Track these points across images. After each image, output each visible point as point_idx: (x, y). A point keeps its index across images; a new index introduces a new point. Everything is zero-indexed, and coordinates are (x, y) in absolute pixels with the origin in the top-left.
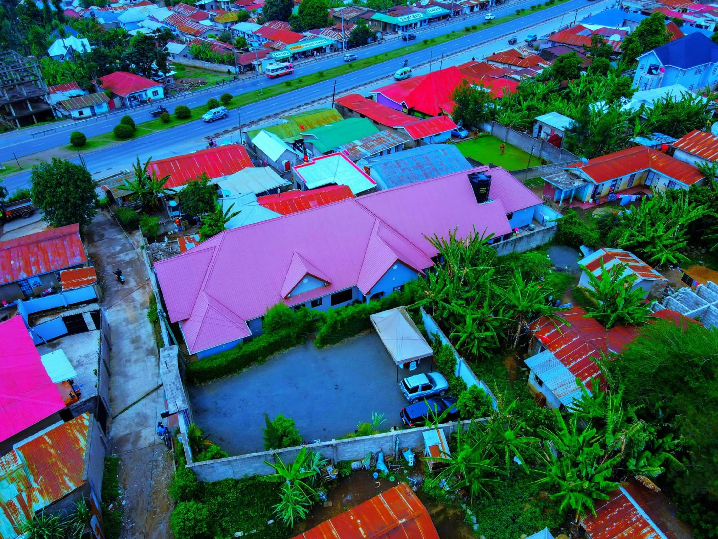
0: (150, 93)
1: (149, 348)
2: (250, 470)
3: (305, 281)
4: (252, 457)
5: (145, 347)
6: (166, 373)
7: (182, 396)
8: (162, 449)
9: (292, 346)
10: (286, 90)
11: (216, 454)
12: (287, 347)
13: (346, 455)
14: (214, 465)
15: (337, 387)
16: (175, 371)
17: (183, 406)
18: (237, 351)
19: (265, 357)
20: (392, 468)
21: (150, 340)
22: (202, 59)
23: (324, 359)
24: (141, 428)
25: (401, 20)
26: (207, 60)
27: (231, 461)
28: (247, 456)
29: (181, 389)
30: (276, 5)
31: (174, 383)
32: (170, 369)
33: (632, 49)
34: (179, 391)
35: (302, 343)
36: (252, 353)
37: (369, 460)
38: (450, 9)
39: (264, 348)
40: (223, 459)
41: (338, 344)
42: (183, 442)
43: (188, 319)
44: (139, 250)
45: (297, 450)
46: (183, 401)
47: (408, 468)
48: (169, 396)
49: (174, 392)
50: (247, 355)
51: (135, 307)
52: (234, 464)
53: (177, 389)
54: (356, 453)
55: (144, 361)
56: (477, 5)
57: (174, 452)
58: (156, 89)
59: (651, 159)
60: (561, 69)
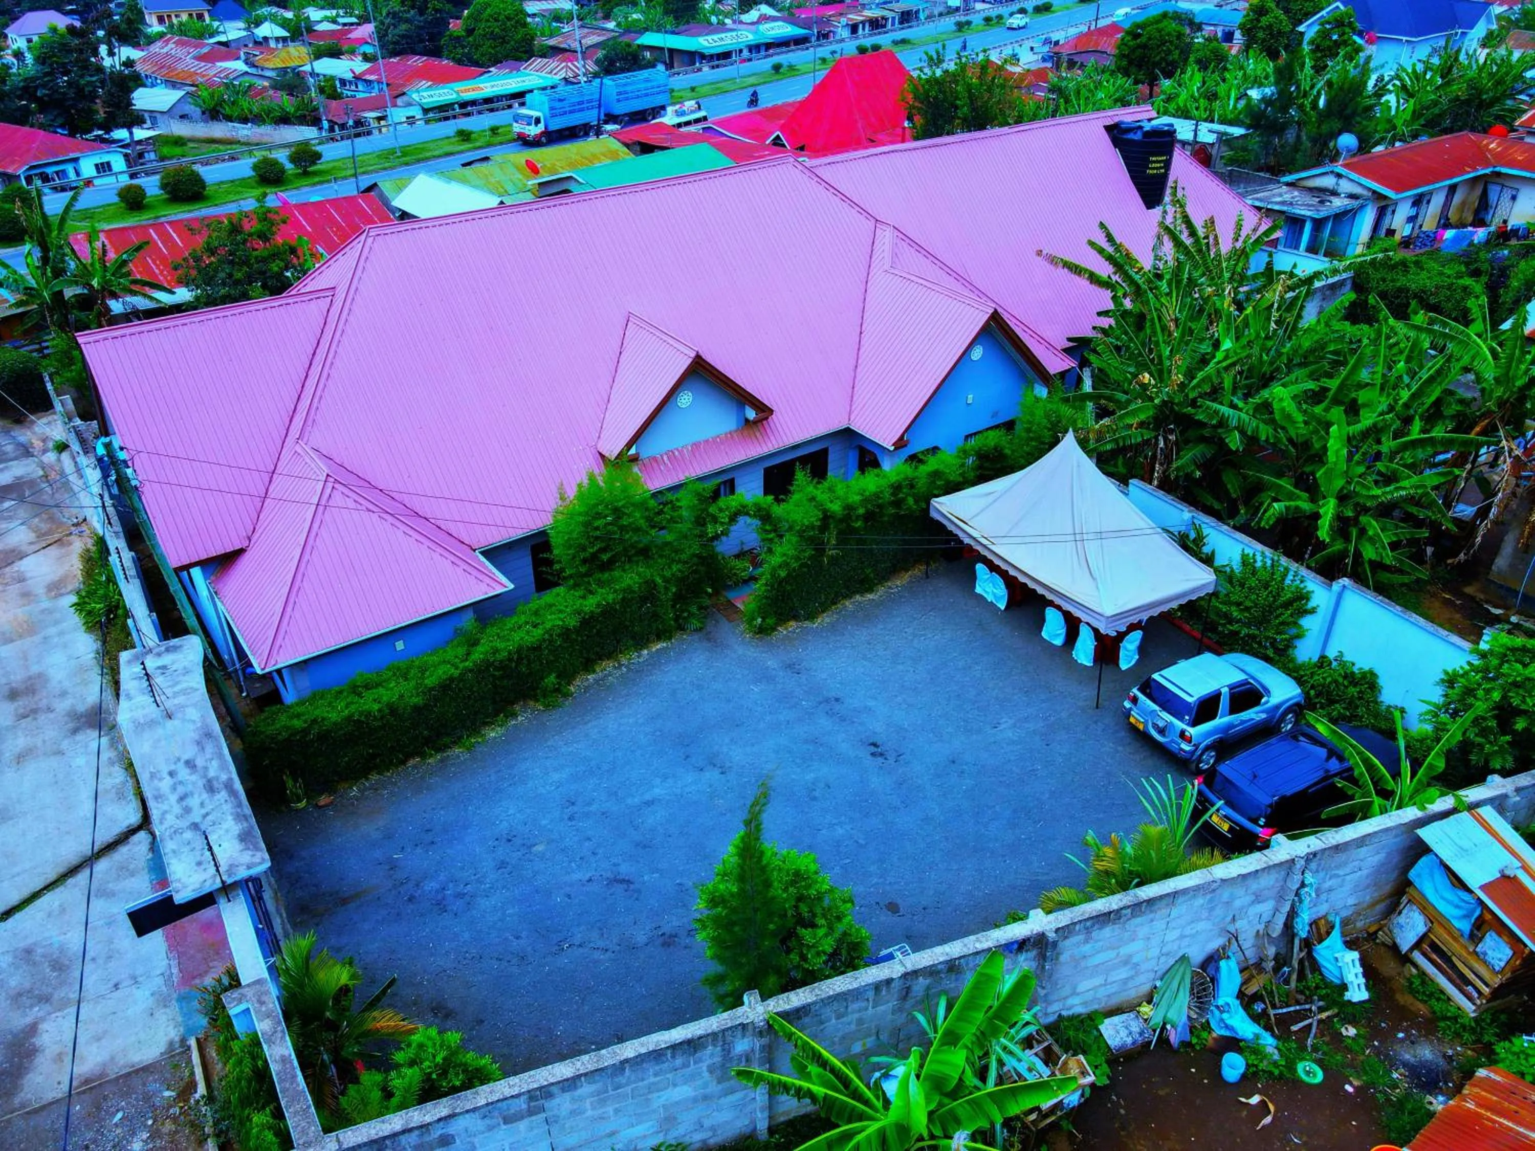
0: (87, 167)
1: (81, 708)
2: (639, 1130)
3: (685, 399)
4: (657, 1055)
5: (63, 706)
6: (152, 724)
7: (239, 817)
8: (147, 1098)
9: (659, 637)
10: (462, 148)
11: (444, 1070)
12: (641, 642)
13: (1084, 986)
14: (456, 1127)
15: (876, 749)
16: (193, 714)
17: (246, 857)
18: (461, 651)
19: (567, 676)
20: (1284, 1022)
21: (86, 683)
22: (229, 119)
23: (791, 667)
24: (36, 1012)
25: (706, 44)
26: (244, 120)
27: (545, 1092)
28: (630, 1049)
29: (229, 786)
30: (407, 21)
31: (190, 764)
32: (169, 704)
33: (1270, 27)
34: (223, 795)
35: (695, 623)
36: (523, 654)
37: (1184, 998)
38: (810, 28)
39: (566, 633)
40: (483, 1095)
41: (825, 619)
42: (262, 1027)
43: (239, 553)
44: (51, 457)
45: (877, 987)
46: (244, 837)
47: (1350, 1012)
48: (170, 819)
49: (194, 802)
50: (503, 666)
51: (26, 595)
52: (562, 1104)
53: (210, 788)
54: (1123, 973)
55: (60, 753)
56: (863, 23)
57: (210, 1098)
58: (105, 158)
59: (1490, 151)
60: (1139, 52)
